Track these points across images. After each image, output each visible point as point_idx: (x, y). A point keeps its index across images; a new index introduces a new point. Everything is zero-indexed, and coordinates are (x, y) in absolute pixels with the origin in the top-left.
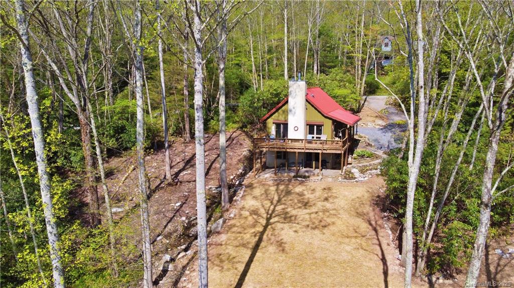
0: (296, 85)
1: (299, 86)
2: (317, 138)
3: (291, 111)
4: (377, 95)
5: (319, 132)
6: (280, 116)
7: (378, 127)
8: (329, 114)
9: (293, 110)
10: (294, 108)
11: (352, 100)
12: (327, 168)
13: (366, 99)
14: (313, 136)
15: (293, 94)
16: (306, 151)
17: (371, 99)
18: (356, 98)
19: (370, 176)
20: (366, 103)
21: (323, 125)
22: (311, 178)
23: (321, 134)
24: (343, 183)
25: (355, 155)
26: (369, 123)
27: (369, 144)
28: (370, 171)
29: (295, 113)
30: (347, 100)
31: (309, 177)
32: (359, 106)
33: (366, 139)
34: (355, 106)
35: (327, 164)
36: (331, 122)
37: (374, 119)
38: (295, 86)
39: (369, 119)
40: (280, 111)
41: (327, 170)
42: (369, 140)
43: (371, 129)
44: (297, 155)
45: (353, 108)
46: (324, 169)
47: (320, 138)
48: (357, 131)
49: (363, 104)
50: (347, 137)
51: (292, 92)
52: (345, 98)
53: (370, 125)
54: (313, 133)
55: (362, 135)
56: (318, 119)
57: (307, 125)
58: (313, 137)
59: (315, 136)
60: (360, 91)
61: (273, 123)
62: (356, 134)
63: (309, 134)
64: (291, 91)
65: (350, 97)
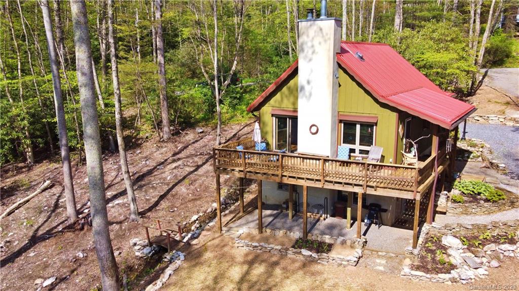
0: (315, 28)
1: (321, 29)
2: (361, 152)
3: (303, 88)
4: (506, 67)
5: (367, 139)
6: (285, 101)
7: (511, 124)
8: (393, 98)
9: (307, 88)
10: (308, 82)
11: (458, 71)
12: (381, 223)
13: (486, 72)
14: (352, 146)
15: (308, 50)
16: (325, 187)
17: (494, 72)
18: (467, 68)
19: (495, 263)
20: (486, 79)
21: (376, 124)
22: (333, 254)
23: (370, 143)
24: (415, 281)
25: (455, 192)
26: (492, 116)
27: (492, 164)
28: (493, 246)
29: (310, 95)
30: (448, 71)
31: (330, 247)
32: (473, 83)
33: (485, 151)
34: (464, 83)
35: (384, 214)
36: (394, 116)
37: (503, 107)
38: (312, 32)
39: (491, 106)
40: (285, 89)
41: (383, 227)
42: (491, 152)
43: (496, 127)
44: (305, 193)
45: (461, 89)
46: (376, 224)
47: (367, 152)
48: (465, 132)
49: (481, 82)
50: (434, 154)
51: (305, 47)
52: (445, 68)
53: (494, 119)
54: (353, 142)
55: (475, 140)
56: (364, 108)
57: (341, 121)
58: (352, 151)
59: (357, 147)
60: (477, 56)
61: (273, 115)
62: (464, 139)
63: (343, 143)
64: (302, 44)
65: (455, 65)
